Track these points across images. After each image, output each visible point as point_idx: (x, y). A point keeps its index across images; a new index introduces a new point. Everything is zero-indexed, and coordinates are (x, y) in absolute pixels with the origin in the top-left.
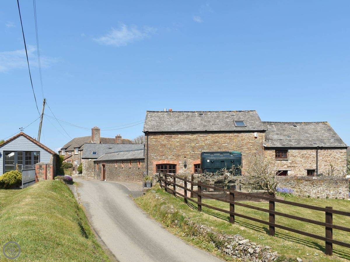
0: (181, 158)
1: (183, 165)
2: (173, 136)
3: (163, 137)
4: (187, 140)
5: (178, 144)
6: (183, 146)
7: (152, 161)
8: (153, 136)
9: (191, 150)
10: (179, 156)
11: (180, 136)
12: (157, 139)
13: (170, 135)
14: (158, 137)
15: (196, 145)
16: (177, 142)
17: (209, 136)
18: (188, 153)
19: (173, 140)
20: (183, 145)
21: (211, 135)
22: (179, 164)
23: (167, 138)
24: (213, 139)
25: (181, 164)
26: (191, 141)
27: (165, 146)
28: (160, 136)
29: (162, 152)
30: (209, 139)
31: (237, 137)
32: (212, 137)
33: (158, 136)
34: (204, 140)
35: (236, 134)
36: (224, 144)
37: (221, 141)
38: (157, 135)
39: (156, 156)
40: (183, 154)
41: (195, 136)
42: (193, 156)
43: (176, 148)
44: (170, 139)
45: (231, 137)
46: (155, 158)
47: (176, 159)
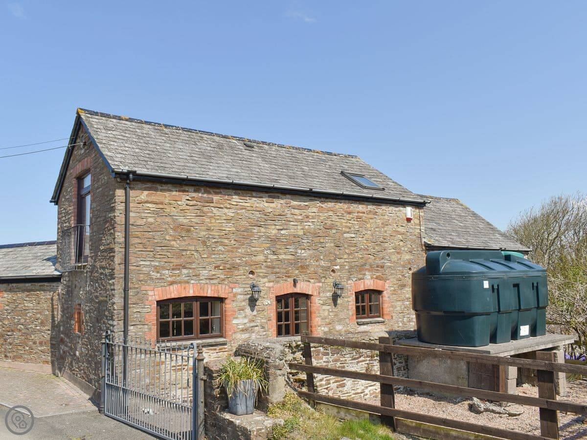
0: (241, 274)
1: (244, 301)
2: (216, 198)
3: (183, 199)
4: (257, 214)
5: (230, 227)
6: (244, 236)
7: (143, 288)
8: (146, 193)
9: (269, 249)
10: (234, 267)
11: (236, 199)
12: (162, 203)
13: (205, 195)
14: (167, 196)
15: (283, 232)
16: (228, 220)
17: (314, 207)
18: (261, 258)
19: (215, 210)
20: (246, 230)
21: (318, 204)
22: (235, 295)
23: (194, 202)
24: (323, 216)
25: (239, 297)
26: (268, 218)
27: (188, 231)
28: (174, 193)
29: (180, 253)
30: (313, 218)
31: (372, 216)
32: (321, 209)
33: (167, 194)
34: (300, 217)
35: (371, 207)
36: (348, 232)
37: (341, 223)
38: (161, 191)
39: (157, 269)
40: (246, 262)
41: (277, 204)
42: (274, 268)
43: (226, 241)
44: (205, 209)
45: (361, 215)
46: (155, 275)
47: (224, 280)
